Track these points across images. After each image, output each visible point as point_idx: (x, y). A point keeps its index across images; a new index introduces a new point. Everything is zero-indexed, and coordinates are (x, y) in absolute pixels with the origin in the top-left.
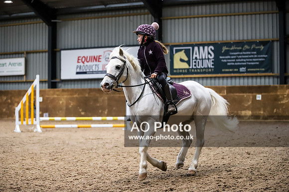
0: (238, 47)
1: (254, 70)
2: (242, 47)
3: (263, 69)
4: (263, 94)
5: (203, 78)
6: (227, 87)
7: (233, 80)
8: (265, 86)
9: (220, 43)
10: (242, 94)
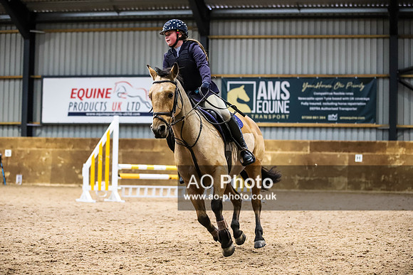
0: (327, 84)
1: (350, 118)
2: (333, 85)
3: (363, 118)
4: (365, 154)
5: (271, 127)
6: (311, 143)
7: (317, 132)
8: (368, 143)
9: (300, 78)
10: (334, 153)
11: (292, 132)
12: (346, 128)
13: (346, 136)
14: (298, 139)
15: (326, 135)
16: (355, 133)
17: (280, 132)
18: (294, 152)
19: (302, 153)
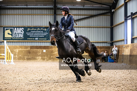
0: (35, 29)
1: (42, 39)
2: (37, 29)
3: (46, 39)
4: (46, 50)
5: (18, 42)
6: (30, 46)
7: (32, 43)
8: (47, 46)
9: (27, 27)
10: (37, 49)
11: (25, 43)
12: (41, 42)
13: (41, 44)
14: (26, 45)
15: (35, 44)
16: (43, 43)
17: (21, 43)
18: (25, 49)
19: (27, 49)
